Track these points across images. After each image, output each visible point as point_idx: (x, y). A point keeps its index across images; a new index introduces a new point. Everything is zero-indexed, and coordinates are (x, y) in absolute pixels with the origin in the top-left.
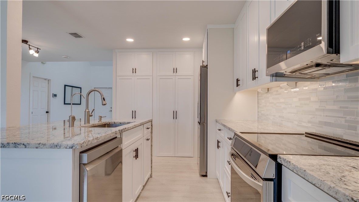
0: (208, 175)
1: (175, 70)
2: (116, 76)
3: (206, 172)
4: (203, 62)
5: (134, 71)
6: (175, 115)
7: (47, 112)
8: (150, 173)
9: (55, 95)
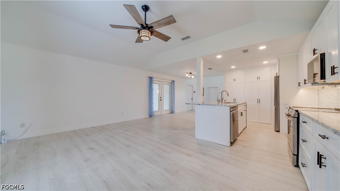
0: (280, 131)
1: (258, 78)
2: (225, 83)
3: (279, 130)
4: (277, 73)
5: (235, 80)
6: (259, 101)
7: (192, 99)
8: (246, 125)
9: (195, 92)
